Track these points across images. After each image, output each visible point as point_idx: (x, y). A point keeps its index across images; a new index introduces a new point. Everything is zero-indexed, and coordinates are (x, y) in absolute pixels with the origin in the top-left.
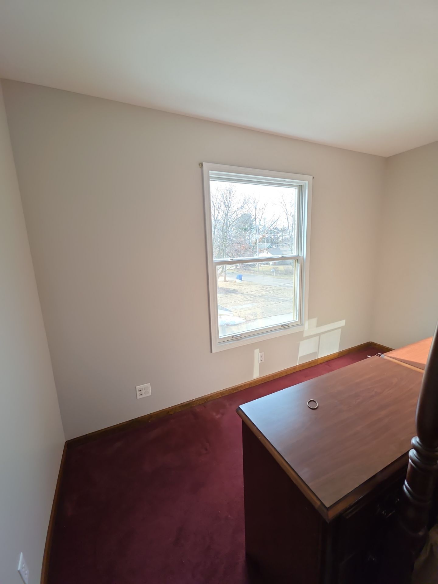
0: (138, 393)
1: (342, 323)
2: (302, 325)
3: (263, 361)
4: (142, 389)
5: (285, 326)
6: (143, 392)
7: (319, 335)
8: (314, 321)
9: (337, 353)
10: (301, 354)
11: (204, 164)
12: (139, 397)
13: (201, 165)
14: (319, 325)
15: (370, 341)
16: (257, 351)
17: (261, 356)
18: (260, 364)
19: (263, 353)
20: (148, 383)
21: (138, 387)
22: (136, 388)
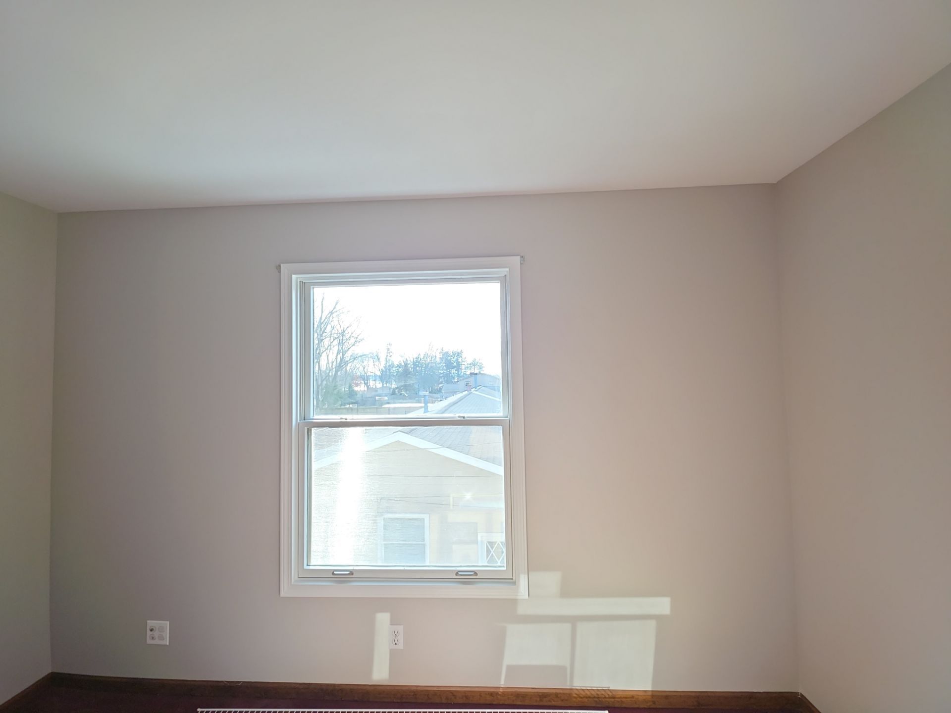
0: (149, 632)
1: (662, 605)
2: (514, 583)
3: (401, 646)
4: (154, 629)
5: (461, 575)
6: (156, 634)
7: (574, 620)
8: (551, 580)
9: (645, 691)
10: (510, 659)
11: (282, 265)
12: (149, 641)
13: (279, 268)
14: (566, 592)
15: (801, 690)
16: (383, 619)
17: (396, 634)
18: (393, 653)
19: (400, 628)
20: (167, 621)
21: (151, 623)
22: (147, 623)
